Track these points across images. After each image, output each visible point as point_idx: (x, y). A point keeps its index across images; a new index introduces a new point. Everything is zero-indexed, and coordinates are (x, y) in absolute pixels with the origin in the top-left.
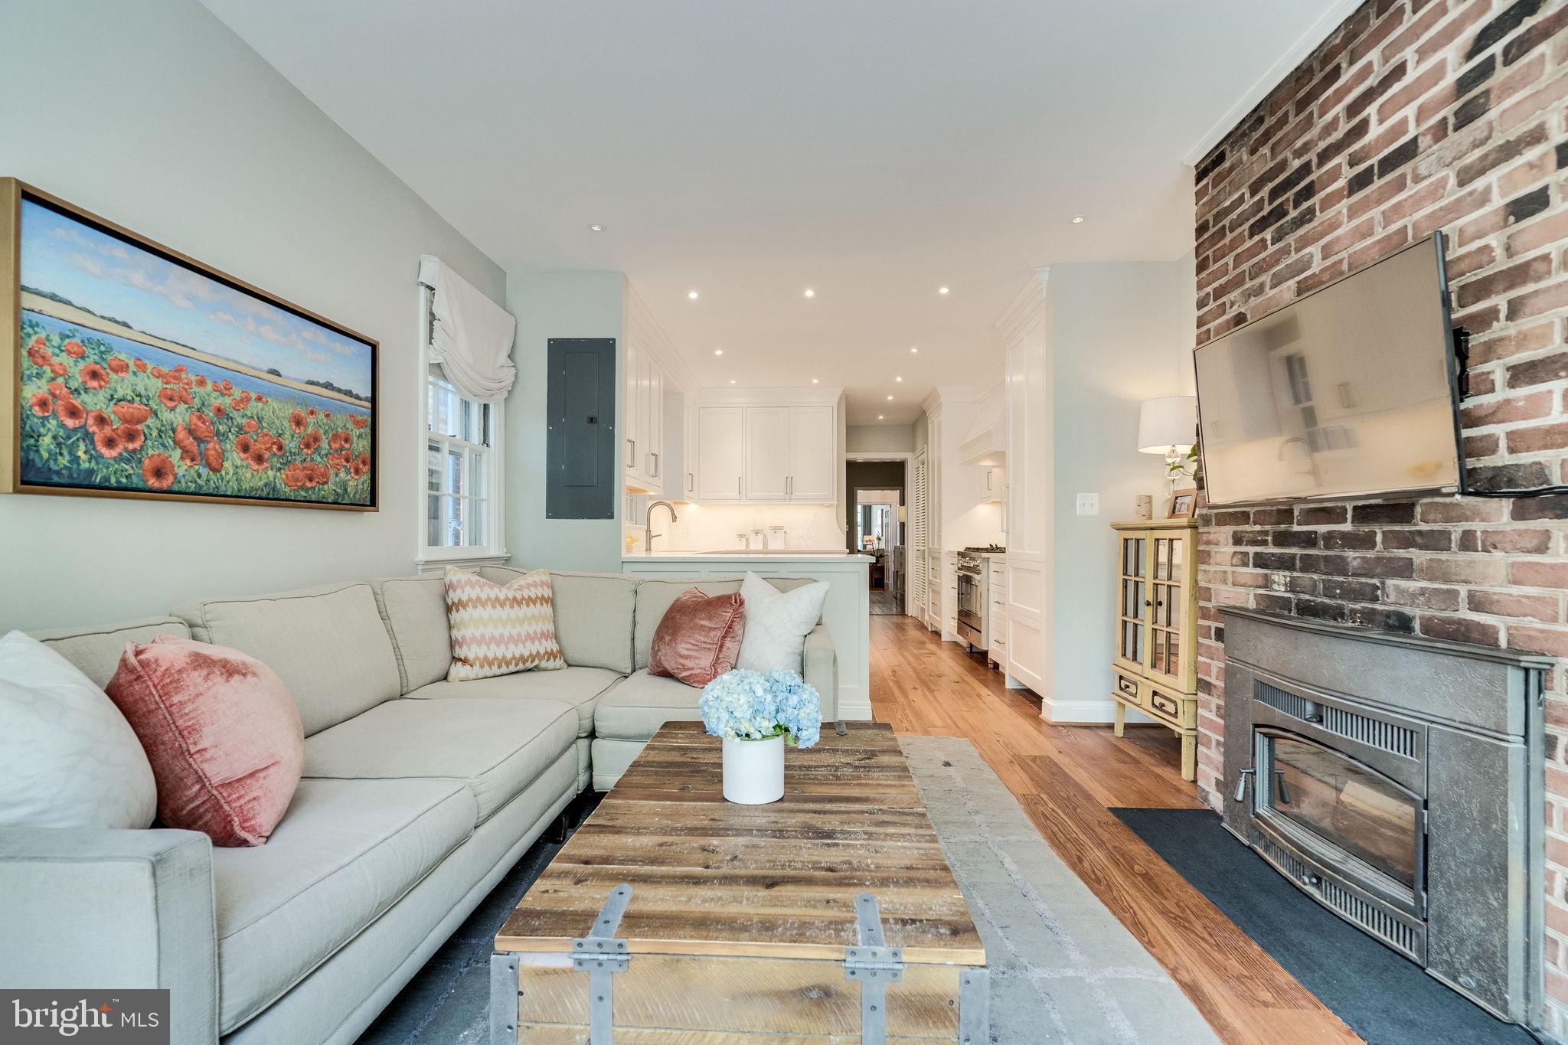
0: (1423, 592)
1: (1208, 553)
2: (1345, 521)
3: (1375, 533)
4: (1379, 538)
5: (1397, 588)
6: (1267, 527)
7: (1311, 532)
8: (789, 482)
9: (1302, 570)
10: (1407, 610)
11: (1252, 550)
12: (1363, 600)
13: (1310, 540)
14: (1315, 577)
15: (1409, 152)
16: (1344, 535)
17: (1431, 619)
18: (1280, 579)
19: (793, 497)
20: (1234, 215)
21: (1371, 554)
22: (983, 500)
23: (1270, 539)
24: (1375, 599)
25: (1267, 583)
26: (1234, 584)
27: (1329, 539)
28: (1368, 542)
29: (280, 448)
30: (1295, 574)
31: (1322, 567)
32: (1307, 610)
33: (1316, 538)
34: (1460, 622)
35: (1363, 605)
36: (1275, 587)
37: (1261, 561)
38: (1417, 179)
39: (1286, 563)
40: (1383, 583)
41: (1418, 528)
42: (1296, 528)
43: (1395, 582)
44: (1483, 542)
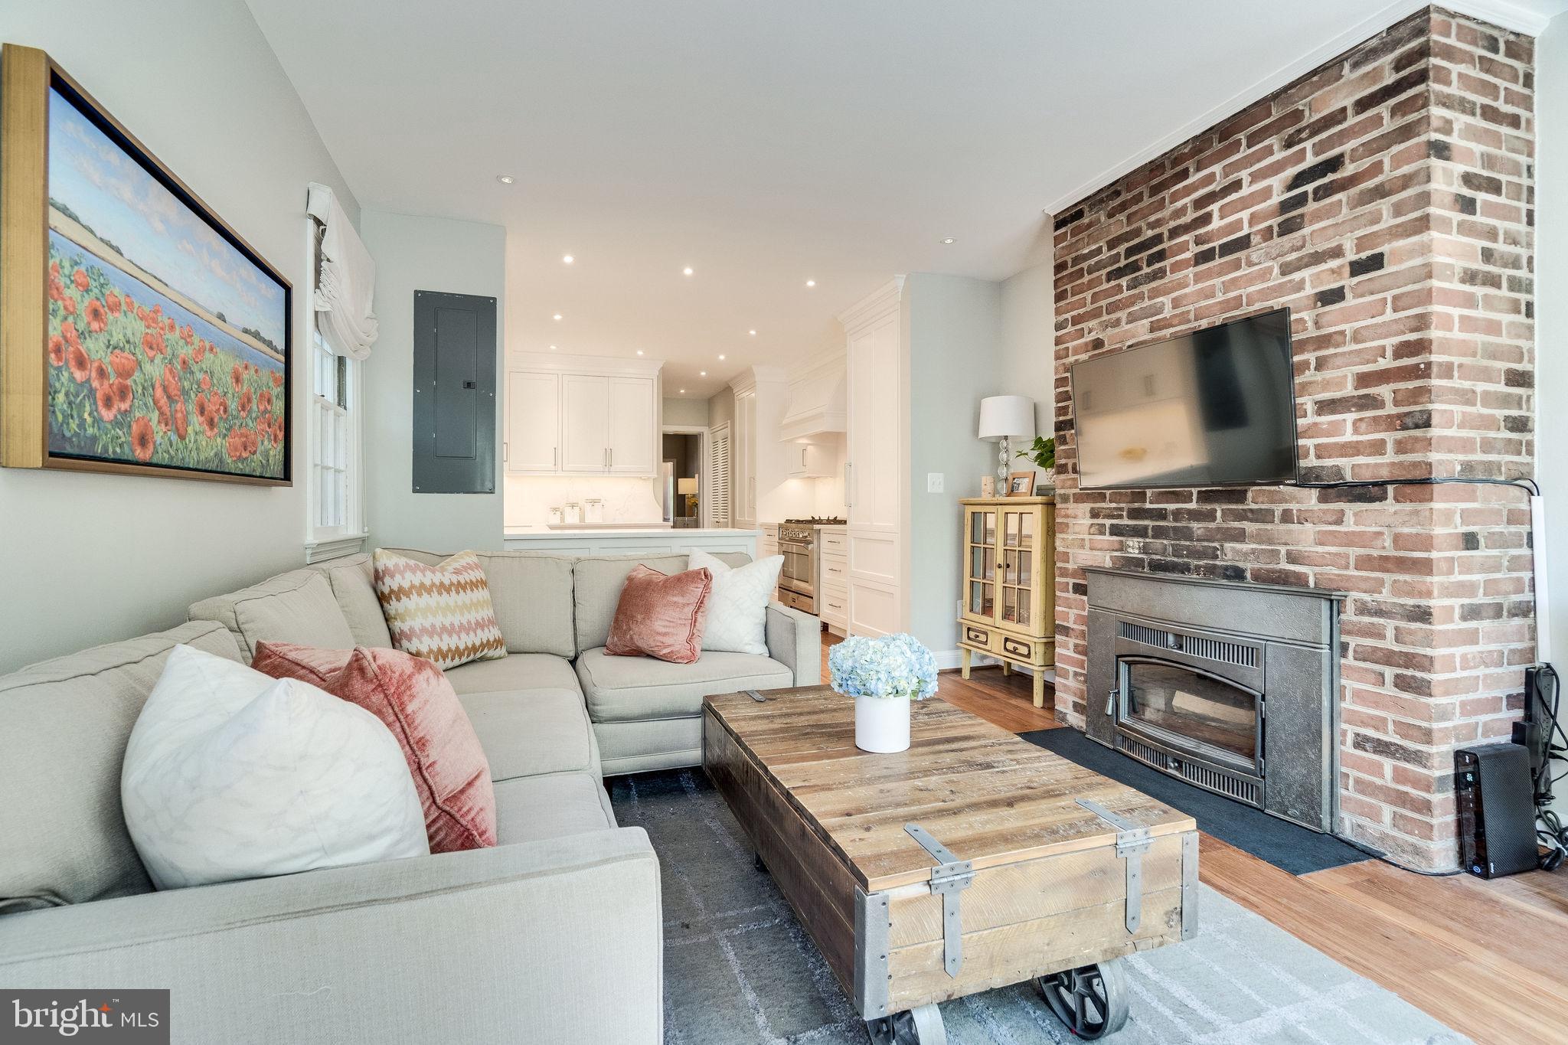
0: (1253, 551)
1: (1067, 525)
2: (1192, 501)
3: (1216, 510)
4: (1219, 514)
5: (1233, 549)
6: (1122, 505)
7: (1161, 509)
8: (609, 454)
9: (1153, 537)
10: (1241, 565)
11: (1108, 522)
12: (1207, 558)
13: (1161, 515)
14: (1165, 542)
15: (1243, 243)
16: (1190, 512)
17: (1259, 570)
18: (1134, 547)
19: (612, 469)
20: (1092, 261)
21: (1212, 525)
22: (794, 475)
23: (1125, 513)
24: (1216, 557)
25: (1122, 547)
26: (1091, 549)
27: (1177, 515)
28: (1210, 516)
29: (225, 411)
30: (1147, 540)
31: (1172, 535)
32: (1156, 566)
33: (1166, 513)
34: (1280, 571)
35: (1205, 561)
36: (1130, 550)
37: (1116, 531)
38: (1250, 264)
39: (1140, 532)
40: (1222, 546)
41: (1250, 507)
42: (1148, 506)
43: (1231, 545)
44: (1298, 517)
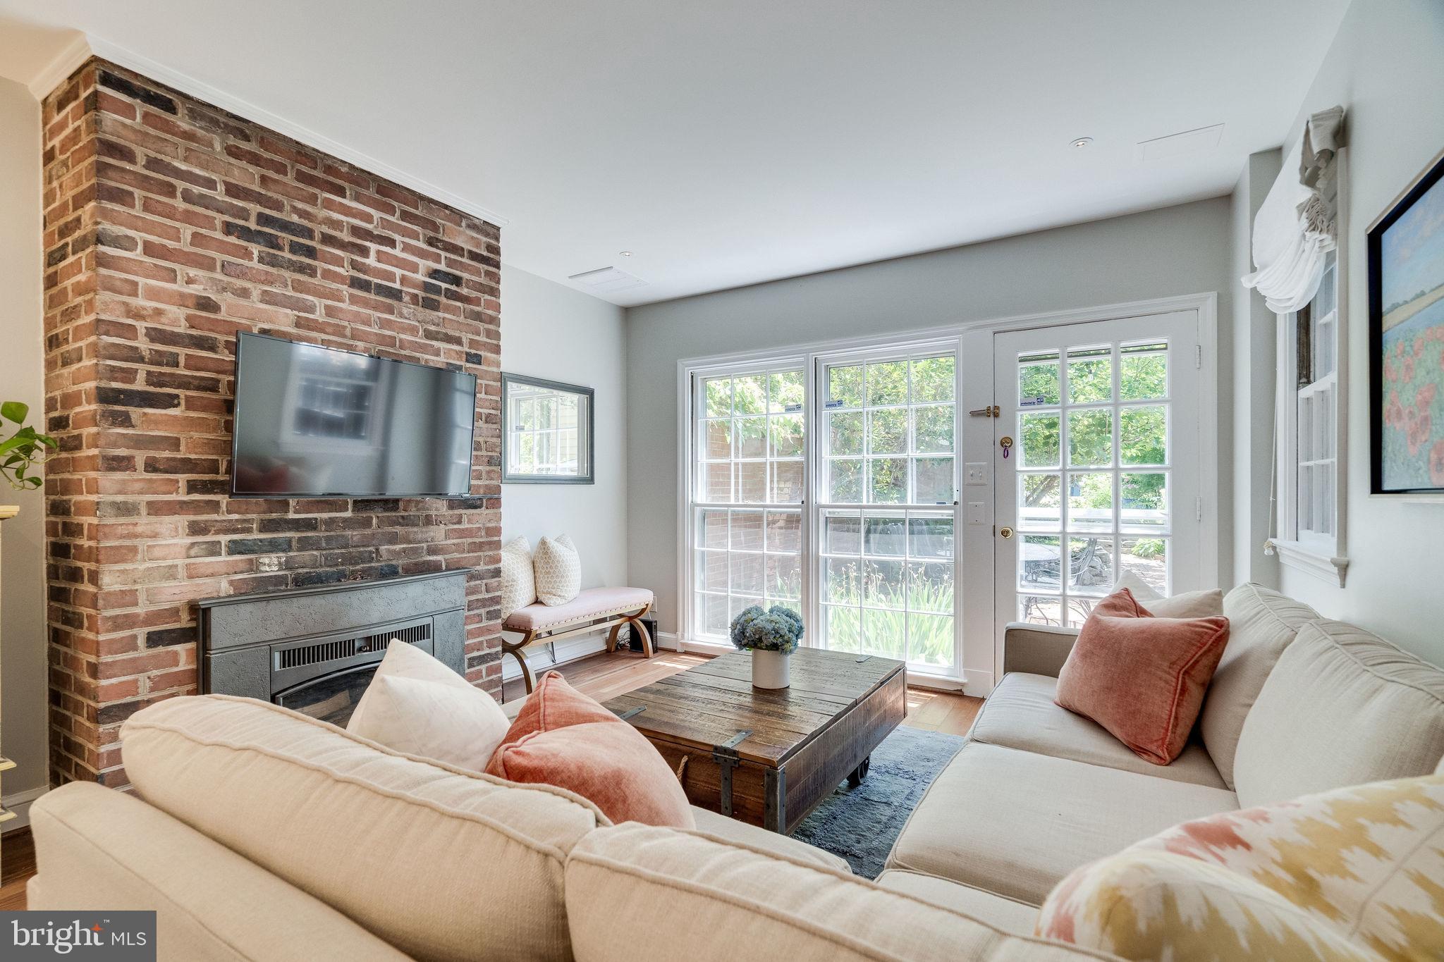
0: (404, 550)
2: (347, 510)
3: (372, 518)
4: (374, 521)
5: (388, 550)
6: (249, 516)
7: (310, 519)
9: (299, 550)
10: (394, 562)
11: (224, 539)
12: (363, 562)
13: (310, 525)
14: (315, 553)
15: (396, 295)
16: (345, 520)
17: (408, 564)
18: (271, 564)
20: (197, 189)
21: (368, 532)
23: (255, 526)
24: (371, 560)
25: (253, 566)
26: (190, 577)
27: (330, 523)
28: (367, 523)
30: (291, 554)
31: (324, 545)
32: (300, 582)
33: (315, 523)
34: (424, 562)
35: (362, 566)
36: (263, 568)
37: (235, 548)
38: (401, 316)
39: (273, 546)
40: (377, 550)
41: (401, 514)
42: (291, 516)
43: (386, 547)
44: (436, 520)
